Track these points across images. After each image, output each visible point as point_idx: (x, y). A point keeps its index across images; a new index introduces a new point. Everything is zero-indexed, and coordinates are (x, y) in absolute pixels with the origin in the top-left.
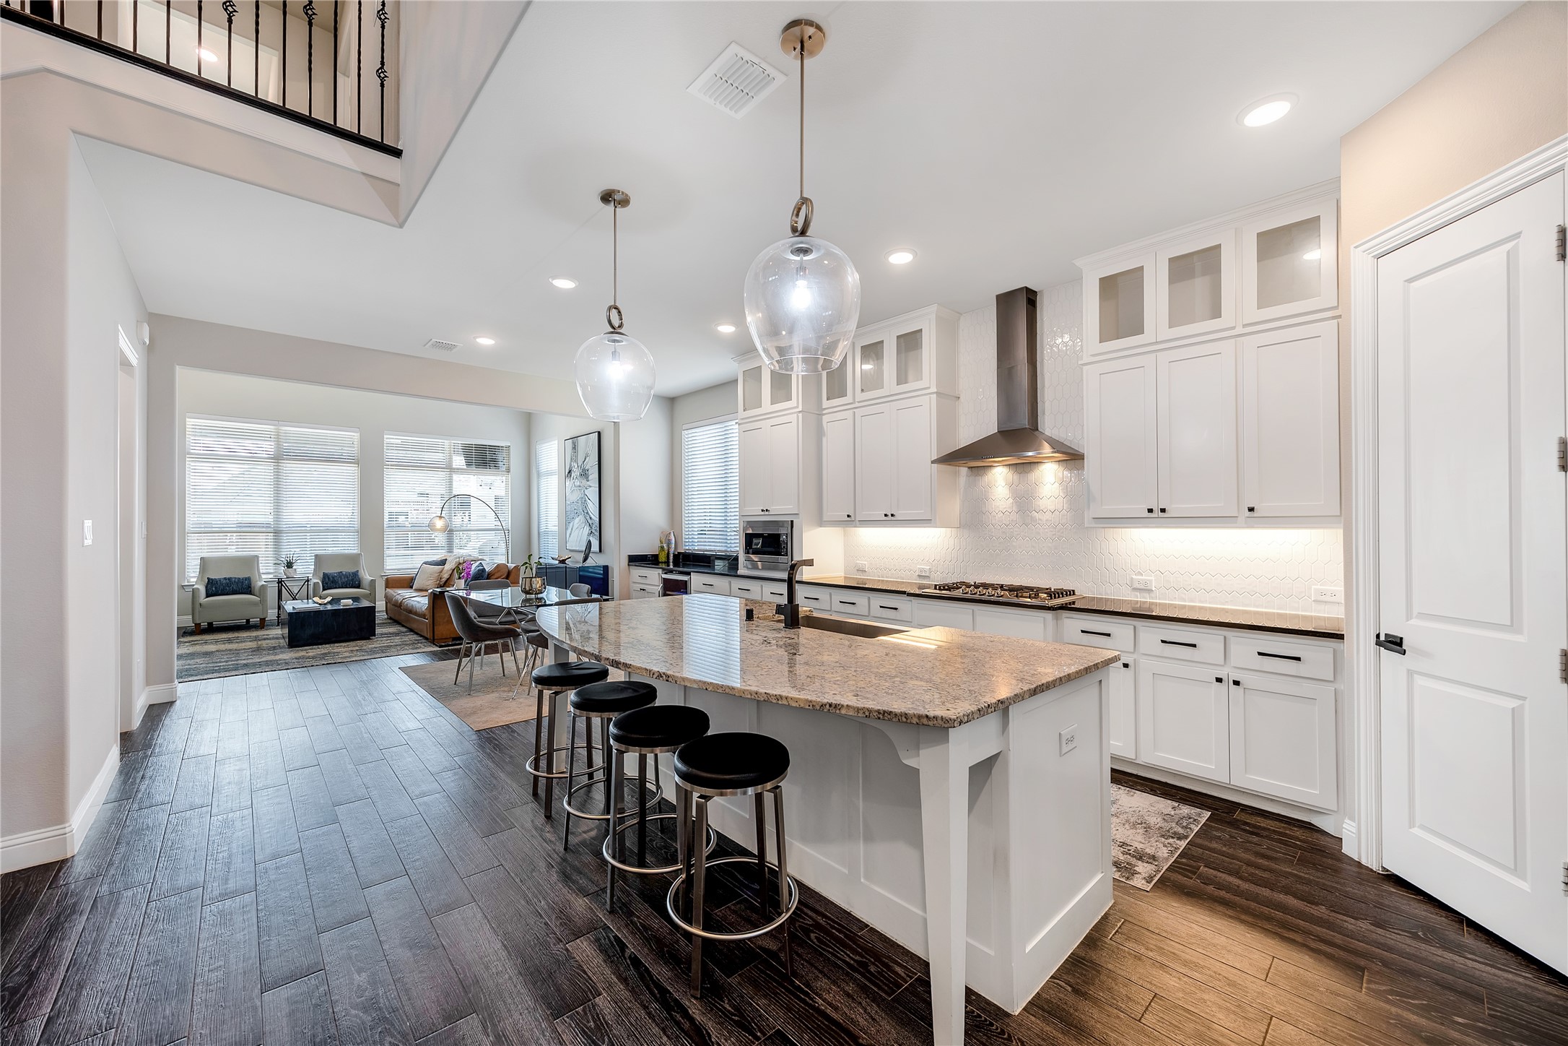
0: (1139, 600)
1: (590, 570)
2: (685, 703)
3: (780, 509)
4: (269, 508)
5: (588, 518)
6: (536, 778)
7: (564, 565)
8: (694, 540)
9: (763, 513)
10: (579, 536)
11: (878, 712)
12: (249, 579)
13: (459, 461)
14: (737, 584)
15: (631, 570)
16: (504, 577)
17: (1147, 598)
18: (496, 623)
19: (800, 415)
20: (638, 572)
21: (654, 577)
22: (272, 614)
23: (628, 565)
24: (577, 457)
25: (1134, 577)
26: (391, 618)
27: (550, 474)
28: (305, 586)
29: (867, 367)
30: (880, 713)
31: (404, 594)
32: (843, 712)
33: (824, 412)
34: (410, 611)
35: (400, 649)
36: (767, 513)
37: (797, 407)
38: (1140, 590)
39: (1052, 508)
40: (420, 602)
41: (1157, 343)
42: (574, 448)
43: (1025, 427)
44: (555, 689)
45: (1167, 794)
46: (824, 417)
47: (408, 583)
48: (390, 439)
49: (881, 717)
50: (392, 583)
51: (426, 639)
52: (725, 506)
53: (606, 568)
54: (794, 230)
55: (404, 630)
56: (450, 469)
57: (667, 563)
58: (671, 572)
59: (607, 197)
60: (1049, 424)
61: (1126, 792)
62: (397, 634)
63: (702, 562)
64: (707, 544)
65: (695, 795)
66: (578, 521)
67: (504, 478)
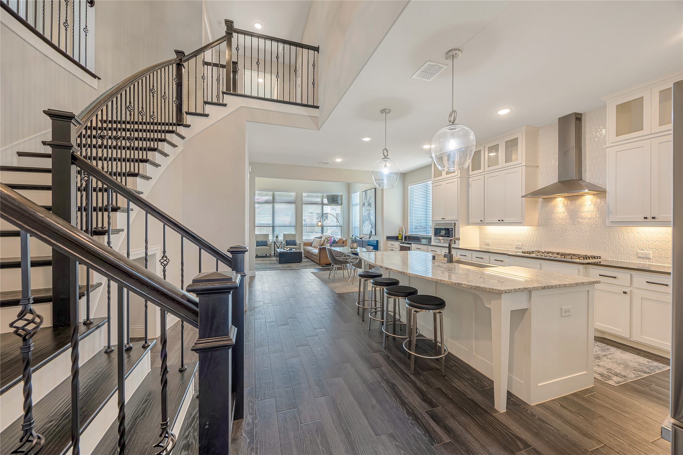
0: (642, 263)
1: (371, 242)
2: (409, 285)
3: (450, 218)
4: (270, 218)
5: (371, 222)
6: (359, 307)
7: (362, 240)
8: (413, 231)
9: (442, 220)
10: (367, 229)
11: (475, 286)
12: (266, 241)
13: (325, 201)
14: (431, 248)
15: (388, 242)
16: (342, 243)
17: (647, 262)
18: (341, 259)
19: (459, 179)
20: (390, 242)
21: (397, 244)
22: (273, 253)
23: (387, 240)
24: (367, 198)
25: (639, 251)
26: (305, 256)
27: (356, 205)
28: (281, 244)
29: (492, 154)
30: (476, 287)
31: (309, 248)
32: (463, 286)
33: (470, 177)
34: (312, 254)
35: (310, 266)
36: (444, 220)
37: (458, 175)
38: (643, 258)
39: (590, 217)
40: (316, 251)
41: (651, 134)
42: (366, 194)
43: (573, 179)
44: (366, 279)
45: (646, 356)
46: (470, 179)
47: (310, 244)
48: (305, 194)
49: (476, 288)
50: (306, 244)
51: (318, 264)
52: (426, 217)
53: (377, 241)
54: (450, 121)
55: (310, 260)
56: (323, 204)
57: (402, 239)
58: (404, 243)
59: (383, 111)
60: (589, 176)
61: (621, 352)
62: (308, 262)
63: (416, 239)
64: (418, 232)
65: (413, 310)
66: (367, 223)
67: (340, 207)
